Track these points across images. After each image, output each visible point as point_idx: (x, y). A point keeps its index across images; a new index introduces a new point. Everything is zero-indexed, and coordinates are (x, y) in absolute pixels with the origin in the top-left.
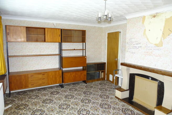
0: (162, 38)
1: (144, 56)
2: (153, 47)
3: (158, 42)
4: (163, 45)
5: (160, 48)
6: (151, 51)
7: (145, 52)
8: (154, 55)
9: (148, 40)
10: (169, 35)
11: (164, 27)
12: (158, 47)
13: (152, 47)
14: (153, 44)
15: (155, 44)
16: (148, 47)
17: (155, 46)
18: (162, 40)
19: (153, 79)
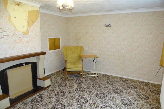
0: (28, 27)
1: (14, 45)
2: (22, 35)
3: (25, 30)
4: (29, 33)
5: (28, 35)
6: (21, 39)
7: (14, 41)
8: (24, 42)
9: (16, 28)
10: (32, 25)
11: (28, 18)
12: (26, 34)
13: (20, 35)
14: (21, 32)
15: (23, 32)
16: (17, 35)
17: (23, 34)
18: (28, 29)
19: (27, 64)
